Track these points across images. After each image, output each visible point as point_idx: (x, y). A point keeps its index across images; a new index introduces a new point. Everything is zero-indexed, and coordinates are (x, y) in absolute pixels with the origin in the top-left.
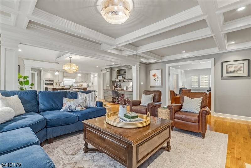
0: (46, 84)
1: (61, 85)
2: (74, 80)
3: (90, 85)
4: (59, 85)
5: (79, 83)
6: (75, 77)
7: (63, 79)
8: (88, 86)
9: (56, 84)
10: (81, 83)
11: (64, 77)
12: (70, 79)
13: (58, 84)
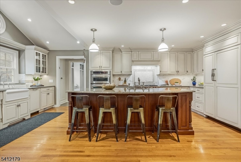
0: (95, 79)
1: (130, 81)
2: (157, 70)
3: (200, 80)
4: (125, 81)
5: (169, 75)
6: (159, 61)
7: (131, 68)
8: (194, 84)
9: (120, 79)
10: (173, 75)
11: (134, 62)
12: (149, 68)
13: (123, 78)
